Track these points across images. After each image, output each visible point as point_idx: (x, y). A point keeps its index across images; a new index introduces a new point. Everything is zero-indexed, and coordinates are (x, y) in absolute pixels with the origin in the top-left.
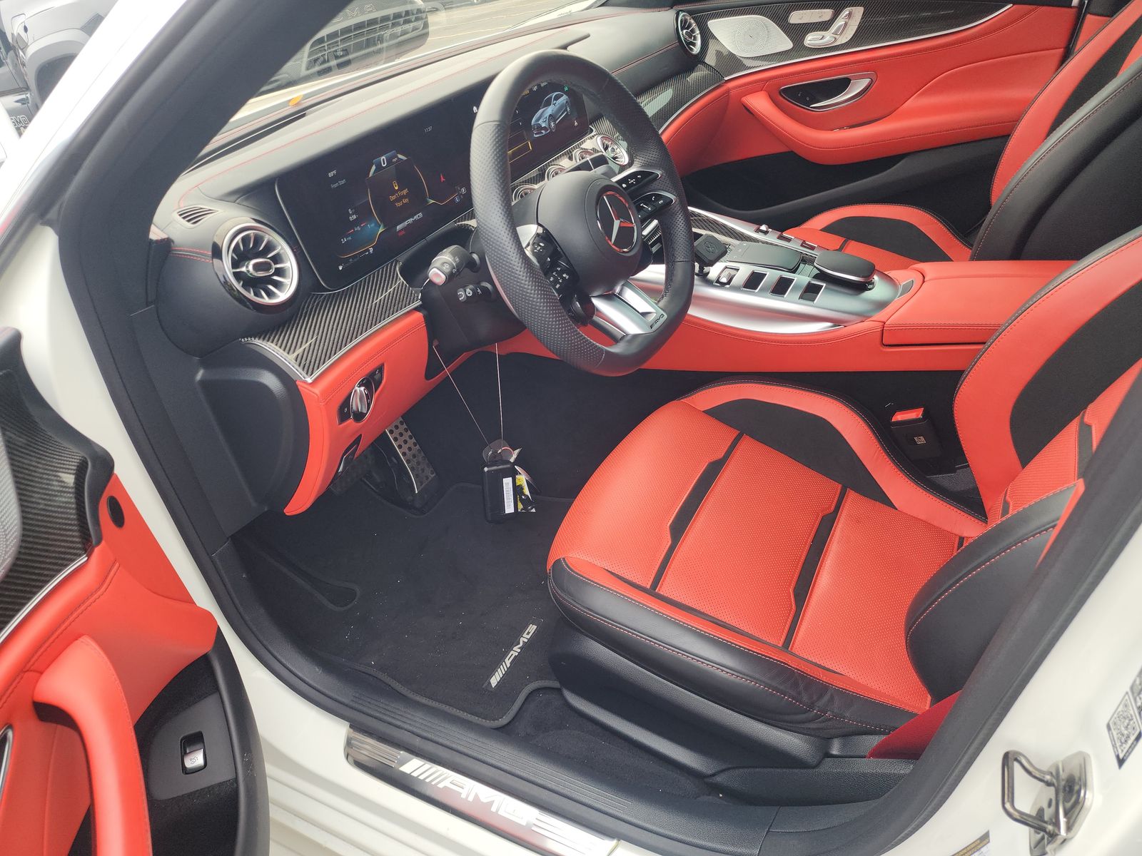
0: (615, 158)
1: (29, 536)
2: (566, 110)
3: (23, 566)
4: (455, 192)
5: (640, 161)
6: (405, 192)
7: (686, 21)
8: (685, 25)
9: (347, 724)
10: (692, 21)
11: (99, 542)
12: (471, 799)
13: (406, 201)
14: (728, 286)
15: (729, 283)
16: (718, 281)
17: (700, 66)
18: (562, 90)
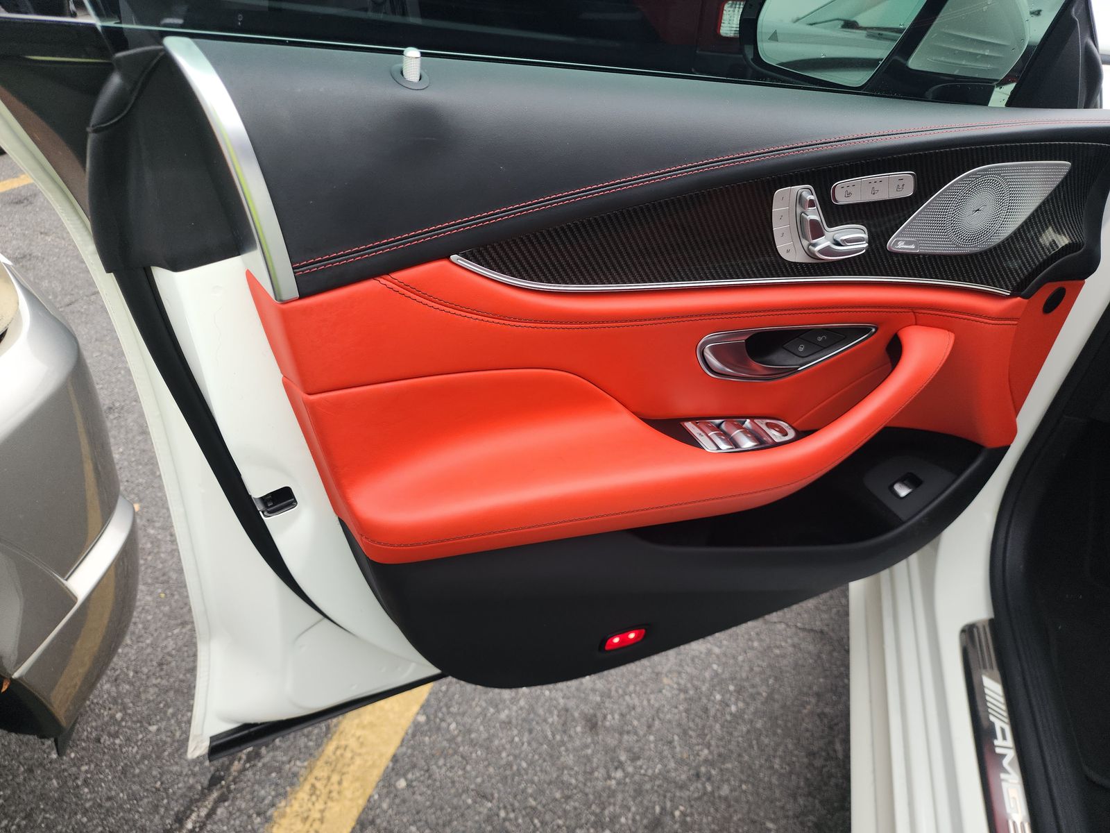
1: (1001, 249)
3: (979, 261)
9: (992, 615)
11: (1023, 297)
12: (998, 750)
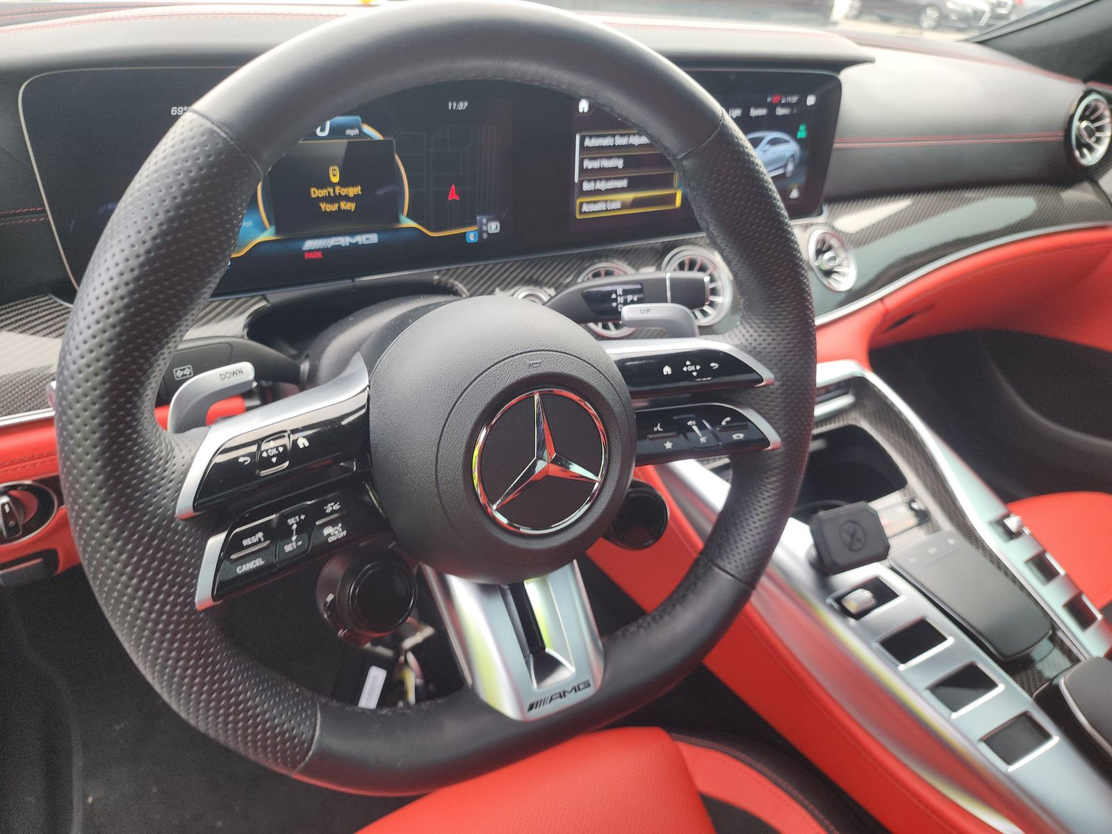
0: (828, 273)
2: (785, 166)
4: (473, 223)
5: (747, 336)
6: (354, 191)
7: (1095, 109)
8: (1090, 114)
10: (1107, 113)
13: (350, 206)
14: (852, 621)
15: (858, 616)
16: (839, 600)
17: (1087, 185)
18: (793, 134)
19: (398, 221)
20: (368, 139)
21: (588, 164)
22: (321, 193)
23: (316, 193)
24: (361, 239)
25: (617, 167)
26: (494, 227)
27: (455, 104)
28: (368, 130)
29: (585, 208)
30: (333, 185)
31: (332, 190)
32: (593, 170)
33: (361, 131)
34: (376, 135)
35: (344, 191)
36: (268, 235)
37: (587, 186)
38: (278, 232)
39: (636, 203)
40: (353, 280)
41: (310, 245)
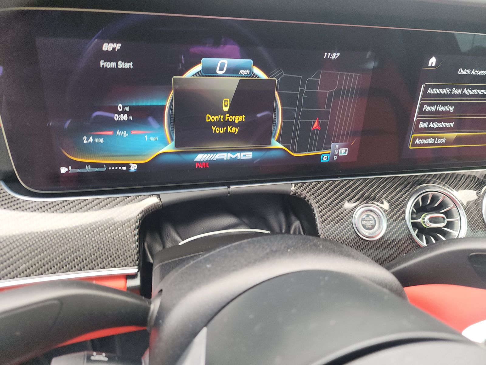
4: (328, 147)
6: (239, 119)
13: (235, 130)
19: (270, 143)
20: (256, 78)
21: (427, 108)
22: (214, 119)
23: (210, 118)
24: (240, 156)
25: (449, 111)
26: (343, 152)
27: (329, 54)
28: (257, 71)
29: (417, 141)
30: (224, 113)
31: (222, 117)
32: (430, 112)
33: (251, 72)
34: (262, 75)
35: (231, 118)
36: (170, 147)
37: (422, 125)
38: (177, 146)
39: (458, 140)
40: (229, 187)
41: (200, 157)
